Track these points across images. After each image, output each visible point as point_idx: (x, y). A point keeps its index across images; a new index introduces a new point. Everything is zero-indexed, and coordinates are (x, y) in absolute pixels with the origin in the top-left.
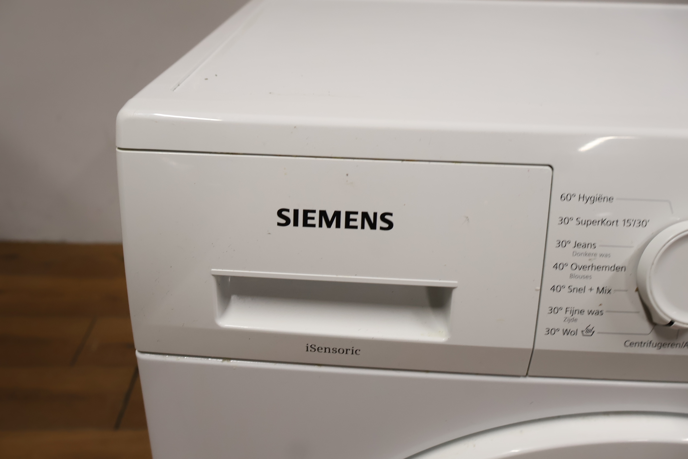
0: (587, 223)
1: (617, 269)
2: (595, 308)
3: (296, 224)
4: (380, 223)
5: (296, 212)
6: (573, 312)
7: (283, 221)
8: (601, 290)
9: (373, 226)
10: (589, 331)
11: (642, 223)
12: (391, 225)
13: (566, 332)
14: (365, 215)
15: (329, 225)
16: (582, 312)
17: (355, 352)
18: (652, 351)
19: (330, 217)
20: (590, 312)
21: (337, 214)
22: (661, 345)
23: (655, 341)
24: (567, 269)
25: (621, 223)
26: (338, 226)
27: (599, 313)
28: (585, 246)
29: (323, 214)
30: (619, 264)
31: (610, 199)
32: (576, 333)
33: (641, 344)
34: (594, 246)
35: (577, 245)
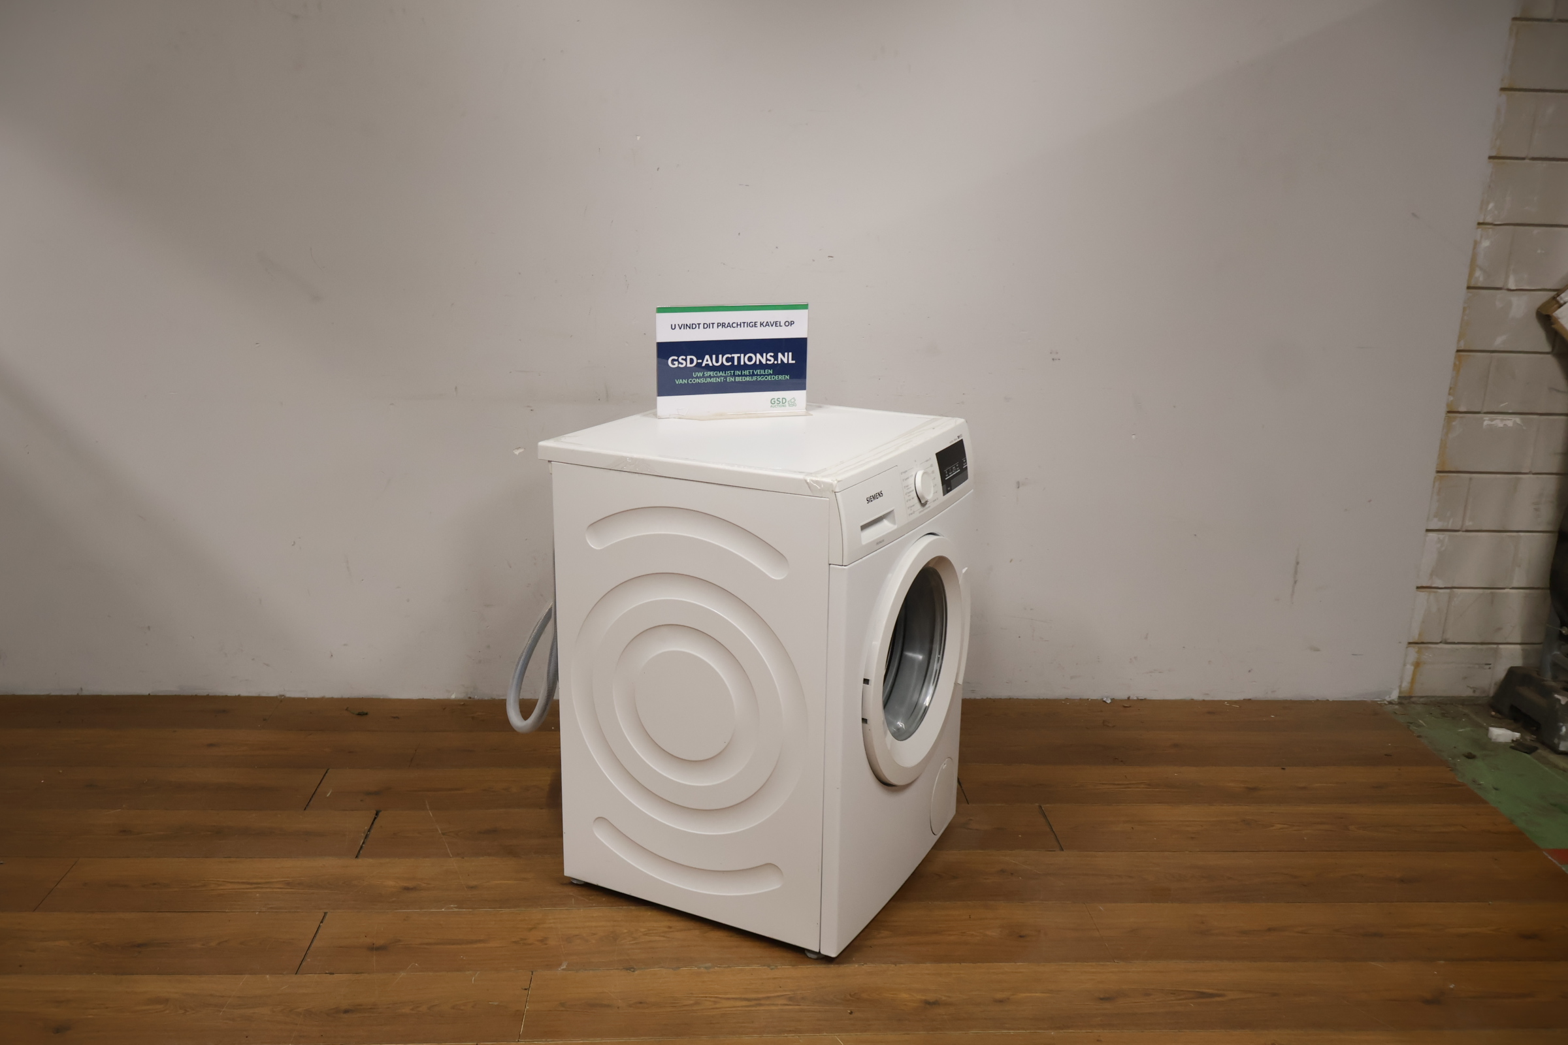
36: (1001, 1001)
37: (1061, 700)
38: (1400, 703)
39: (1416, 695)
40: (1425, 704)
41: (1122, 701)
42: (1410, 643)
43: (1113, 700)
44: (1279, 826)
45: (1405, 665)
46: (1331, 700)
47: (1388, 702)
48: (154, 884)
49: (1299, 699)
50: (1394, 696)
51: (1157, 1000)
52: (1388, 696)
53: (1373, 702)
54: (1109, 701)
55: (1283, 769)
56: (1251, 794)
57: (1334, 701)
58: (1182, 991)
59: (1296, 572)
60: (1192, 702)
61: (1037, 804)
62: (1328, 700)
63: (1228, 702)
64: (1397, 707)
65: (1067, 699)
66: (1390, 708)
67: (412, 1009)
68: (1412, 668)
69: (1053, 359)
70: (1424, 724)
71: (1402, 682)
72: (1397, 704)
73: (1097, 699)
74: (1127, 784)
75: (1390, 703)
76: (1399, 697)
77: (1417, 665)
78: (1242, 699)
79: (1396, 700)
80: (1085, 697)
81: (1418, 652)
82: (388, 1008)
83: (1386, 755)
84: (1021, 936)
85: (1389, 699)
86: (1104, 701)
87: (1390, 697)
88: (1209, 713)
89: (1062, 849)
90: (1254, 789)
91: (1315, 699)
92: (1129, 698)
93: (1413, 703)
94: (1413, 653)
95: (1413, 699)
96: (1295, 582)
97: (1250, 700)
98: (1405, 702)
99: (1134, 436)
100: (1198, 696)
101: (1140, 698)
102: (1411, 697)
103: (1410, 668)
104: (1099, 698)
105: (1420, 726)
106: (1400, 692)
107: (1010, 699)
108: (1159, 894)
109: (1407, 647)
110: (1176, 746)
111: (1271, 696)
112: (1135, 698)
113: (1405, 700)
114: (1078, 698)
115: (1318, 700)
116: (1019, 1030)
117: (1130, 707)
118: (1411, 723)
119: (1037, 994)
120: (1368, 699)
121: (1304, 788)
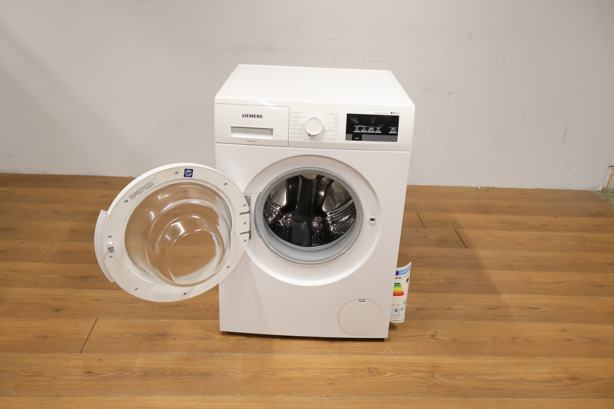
0: (296, 117)
1: (302, 125)
2: (298, 133)
3: (245, 117)
4: (260, 117)
5: (245, 115)
6: (295, 133)
7: (243, 116)
8: (299, 129)
9: (259, 117)
10: (298, 137)
11: (305, 117)
12: (262, 117)
13: (294, 137)
14: (257, 115)
15: (251, 117)
16: (296, 133)
17: (256, 142)
18: (309, 141)
19: (251, 116)
20: (298, 134)
21: (253, 115)
22: (311, 140)
23: (310, 139)
24: (293, 125)
25: (302, 117)
26: (253, 117)
27: (299, 134)
28: (296, 121)
29: (250, 115)
30: (302, 124)
31: (300, 113)
32: (295, 137)
33: (307, 140)
34: (297, 121)
35: (294, 121)
36: (449, 309)
37: (460, 187)
38: (602, 192)
39: (610, 188)
40: (613, 192)
41: (485, 188)
42: (609, 166)
43: (481, 187)
44: (556, 241)
45: (606, 176)
46: (573, 190)
47: (597, 191)
48: (88, 253)
49: (560, 189)
50: (600, 189)
51: (513, 310)
52: (597, 189)
53: (591, 191)
54: (480, 188)
55: (556, 217)
56: (543, 227)
57: (574, 190)
58: (523, 306)
59: (565, 135)
60: (514, 189)
61: (454, 229)
62: (572, 190)
63: (530, 189)
64: (601, 193)
65: (462, 187)
66: (598, 194)
67: (203, 306)
68: (609, 177)
69: (469, 37)
70: (613, 201)
71: (604, 183)
72: (600, 192)
73: (475, 187)
74: (491, 222)
75: (598, 191)
76: (602, 189)
77: (611, 176)
78: (536, 188)
79: (601, 190)
80: (470, 186)
81: (613, 170)
82: (193, 305)
83: (598, 213)
84: (453, 283)
85: (597, 190)
86: (478, 188)
87: (598, 189)
88: (523, 194)
89: (467, 248)
90: (545, 225)
91: (566, 189)
92: (488, 187)
93: (608, 192)
94: (610, 171)
95: (608, 190)
96: (564, 139)
97: (539, 189)
98: (603, 191)
99: (501, 73)
100: (517, 187)
101: (493, 187)
102: (607, 189)
103: (608, 177)
104: (476, 187)
105: (611, 201)
106: (602, 187)
107: (438, 186)
108: (509, 267)
109: (608, 168)
110: (510, 207)
111: (548, 188)
112: (491, 187)
113: (604, 190)
114: (467, 186)
115: (567, 190)
116: (457, 321)
117: (489, 190)
118: (607, 200)
119: (463, 306)
120: (588, 190)
121: (565, 226)
